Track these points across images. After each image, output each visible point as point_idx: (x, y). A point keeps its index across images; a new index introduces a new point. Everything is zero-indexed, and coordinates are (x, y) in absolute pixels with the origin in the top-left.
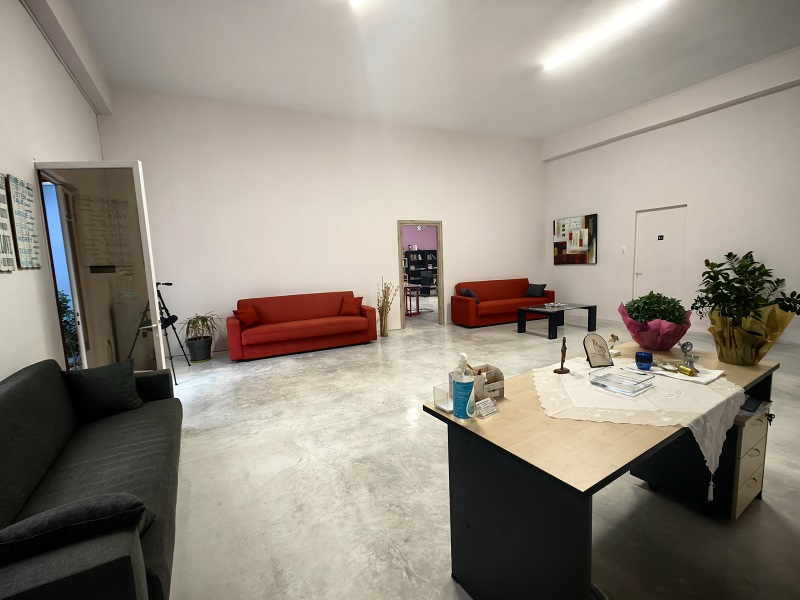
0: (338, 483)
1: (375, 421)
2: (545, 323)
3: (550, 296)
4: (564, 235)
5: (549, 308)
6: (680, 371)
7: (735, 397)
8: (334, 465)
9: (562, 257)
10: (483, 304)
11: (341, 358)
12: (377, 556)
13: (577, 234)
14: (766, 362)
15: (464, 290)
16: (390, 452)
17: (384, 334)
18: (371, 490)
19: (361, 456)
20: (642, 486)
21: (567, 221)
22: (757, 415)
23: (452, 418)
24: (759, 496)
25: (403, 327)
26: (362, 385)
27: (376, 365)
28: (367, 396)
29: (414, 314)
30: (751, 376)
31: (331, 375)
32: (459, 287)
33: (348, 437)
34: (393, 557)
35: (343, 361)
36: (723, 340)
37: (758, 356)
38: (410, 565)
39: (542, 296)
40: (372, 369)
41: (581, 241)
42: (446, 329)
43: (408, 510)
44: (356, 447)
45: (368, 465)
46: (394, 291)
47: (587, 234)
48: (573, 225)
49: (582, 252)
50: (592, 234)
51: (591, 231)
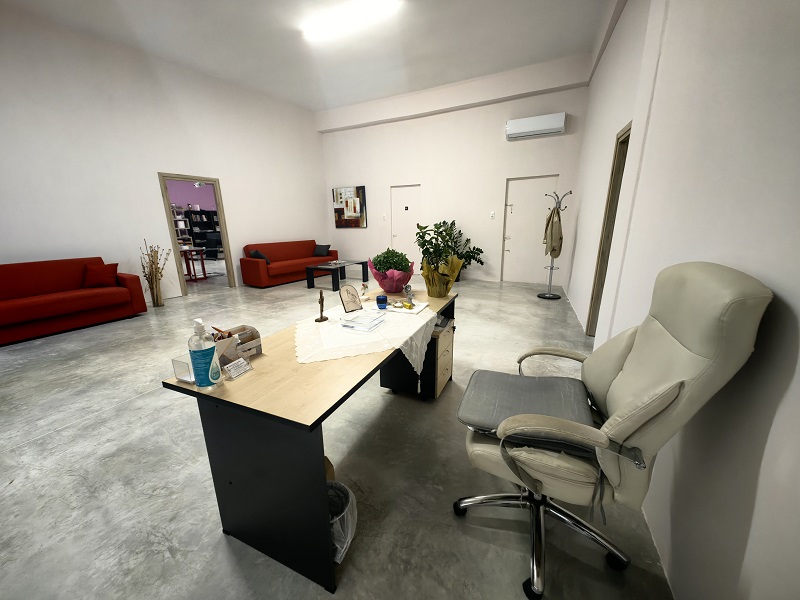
0: (76, 492)
1: (140, 403)
2: (329, 278)
3: (334, 255)
4: (341, 202)
5: (333, 265)
6: (404, 306)
7: (431, 320)
8: (71, 472)
9: (342, 222)
10: (273, 265)
11: (90, 340)
12: (132, 552)
13: (351, 203)
14: (452, 294)
15: (252, 252)
16: (157, 433)
17: (157, 303)
18: (127, 482)
19: (115, 449)
20: (388, 393)
21: (343, 191)
22: (447, 328)
23: (195, 389)
24: (451, 379)
25: (185, 294)
26: (122, 365)
27: (146, 340)
28: (130, 377)
29: (201, 279)
30: (442, 303)
31: (73, 362)
32: (247, 249)
33: (96, 432)
34: (153, 543)
35: (93, 343)
36: (429, 281)
37: (447, 290)
38: (175, 544)
39: (328, 255)
40: (139, 346)
41: (355, 208)
42: (238, 292)
43: (175, 488)
44: (108, 441)
45: (125, 456)
46: (164, 256)
47: (359, 202)
48: (348, 194)
49: (356, 217)
50: (362, 203)
51: (361, 200)
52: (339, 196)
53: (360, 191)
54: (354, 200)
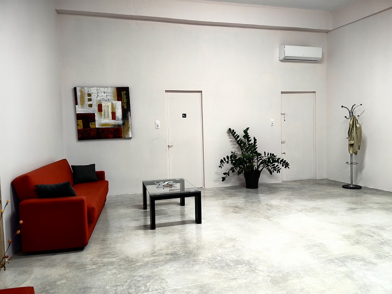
3: (103, 178)
9: (89, 131)
13: (107, 107)
21: (93, 91)
39: (98, 179)
41: (114, 114)
47: (120, 107)
48: (102, 96)
49: (115, 125)
50: (125, 107)
51: (125, 104)
52: (87, 98)
53: (123, 93)
54: (112, 104)
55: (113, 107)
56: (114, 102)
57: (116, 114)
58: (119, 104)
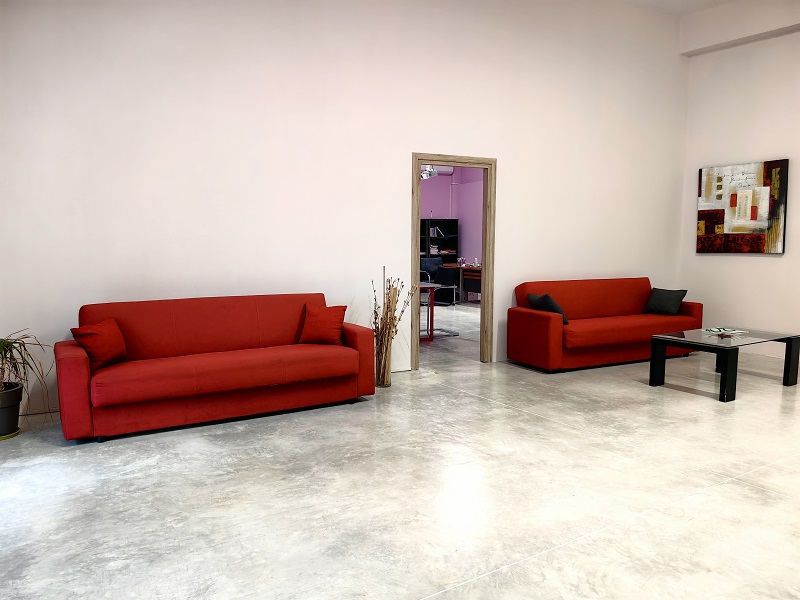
3: (693, 315)
4: (720, 197)
9: (713, 238)
10: (576, 326)
15: (533, 297)
17: (382, 381)
21: (726, 172)
25: (415, 366)
26: (379, 506)
28: (403, 538)
29: (428, 338)
31: (301, 480)
39: (681, 313)
40: (388, 465)
41: (754, 210)
47: (767, 197)
48: (740, 178)
49: (755, 230)
50: (776, 197)
51: (776, 192)
52: (715, 184)
53: (775, 171)
54: (754, 192)
55: (755, 198)
56: (757, 189)
57: (759, 210)
58: (765, 193)
